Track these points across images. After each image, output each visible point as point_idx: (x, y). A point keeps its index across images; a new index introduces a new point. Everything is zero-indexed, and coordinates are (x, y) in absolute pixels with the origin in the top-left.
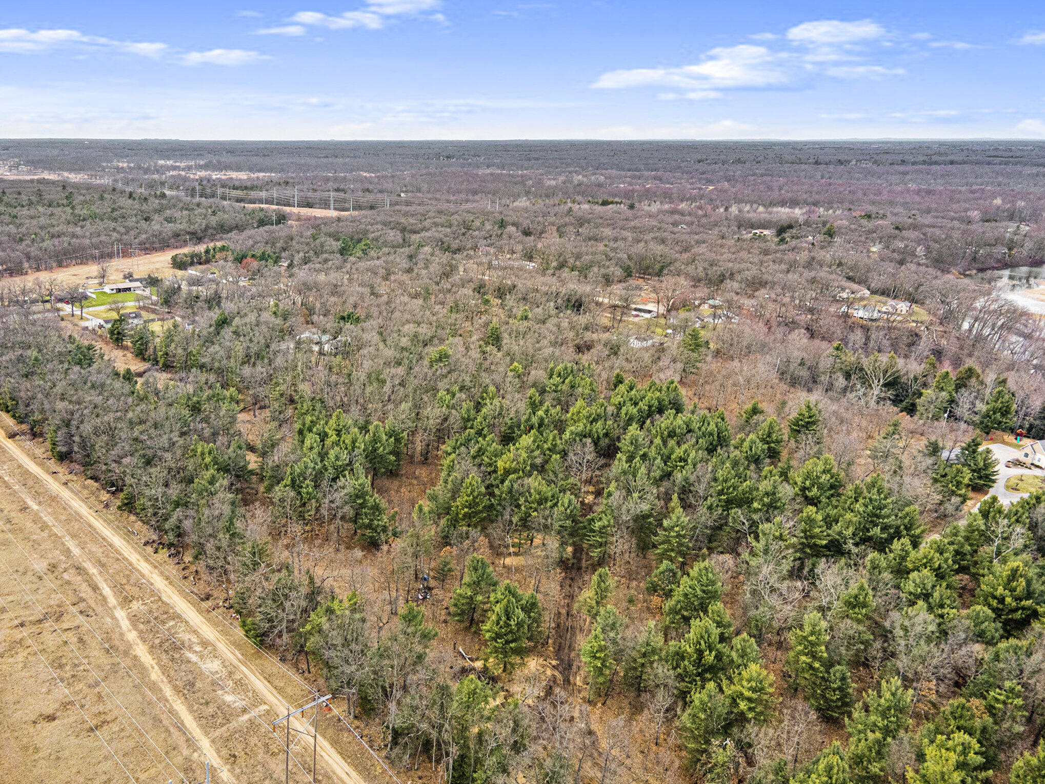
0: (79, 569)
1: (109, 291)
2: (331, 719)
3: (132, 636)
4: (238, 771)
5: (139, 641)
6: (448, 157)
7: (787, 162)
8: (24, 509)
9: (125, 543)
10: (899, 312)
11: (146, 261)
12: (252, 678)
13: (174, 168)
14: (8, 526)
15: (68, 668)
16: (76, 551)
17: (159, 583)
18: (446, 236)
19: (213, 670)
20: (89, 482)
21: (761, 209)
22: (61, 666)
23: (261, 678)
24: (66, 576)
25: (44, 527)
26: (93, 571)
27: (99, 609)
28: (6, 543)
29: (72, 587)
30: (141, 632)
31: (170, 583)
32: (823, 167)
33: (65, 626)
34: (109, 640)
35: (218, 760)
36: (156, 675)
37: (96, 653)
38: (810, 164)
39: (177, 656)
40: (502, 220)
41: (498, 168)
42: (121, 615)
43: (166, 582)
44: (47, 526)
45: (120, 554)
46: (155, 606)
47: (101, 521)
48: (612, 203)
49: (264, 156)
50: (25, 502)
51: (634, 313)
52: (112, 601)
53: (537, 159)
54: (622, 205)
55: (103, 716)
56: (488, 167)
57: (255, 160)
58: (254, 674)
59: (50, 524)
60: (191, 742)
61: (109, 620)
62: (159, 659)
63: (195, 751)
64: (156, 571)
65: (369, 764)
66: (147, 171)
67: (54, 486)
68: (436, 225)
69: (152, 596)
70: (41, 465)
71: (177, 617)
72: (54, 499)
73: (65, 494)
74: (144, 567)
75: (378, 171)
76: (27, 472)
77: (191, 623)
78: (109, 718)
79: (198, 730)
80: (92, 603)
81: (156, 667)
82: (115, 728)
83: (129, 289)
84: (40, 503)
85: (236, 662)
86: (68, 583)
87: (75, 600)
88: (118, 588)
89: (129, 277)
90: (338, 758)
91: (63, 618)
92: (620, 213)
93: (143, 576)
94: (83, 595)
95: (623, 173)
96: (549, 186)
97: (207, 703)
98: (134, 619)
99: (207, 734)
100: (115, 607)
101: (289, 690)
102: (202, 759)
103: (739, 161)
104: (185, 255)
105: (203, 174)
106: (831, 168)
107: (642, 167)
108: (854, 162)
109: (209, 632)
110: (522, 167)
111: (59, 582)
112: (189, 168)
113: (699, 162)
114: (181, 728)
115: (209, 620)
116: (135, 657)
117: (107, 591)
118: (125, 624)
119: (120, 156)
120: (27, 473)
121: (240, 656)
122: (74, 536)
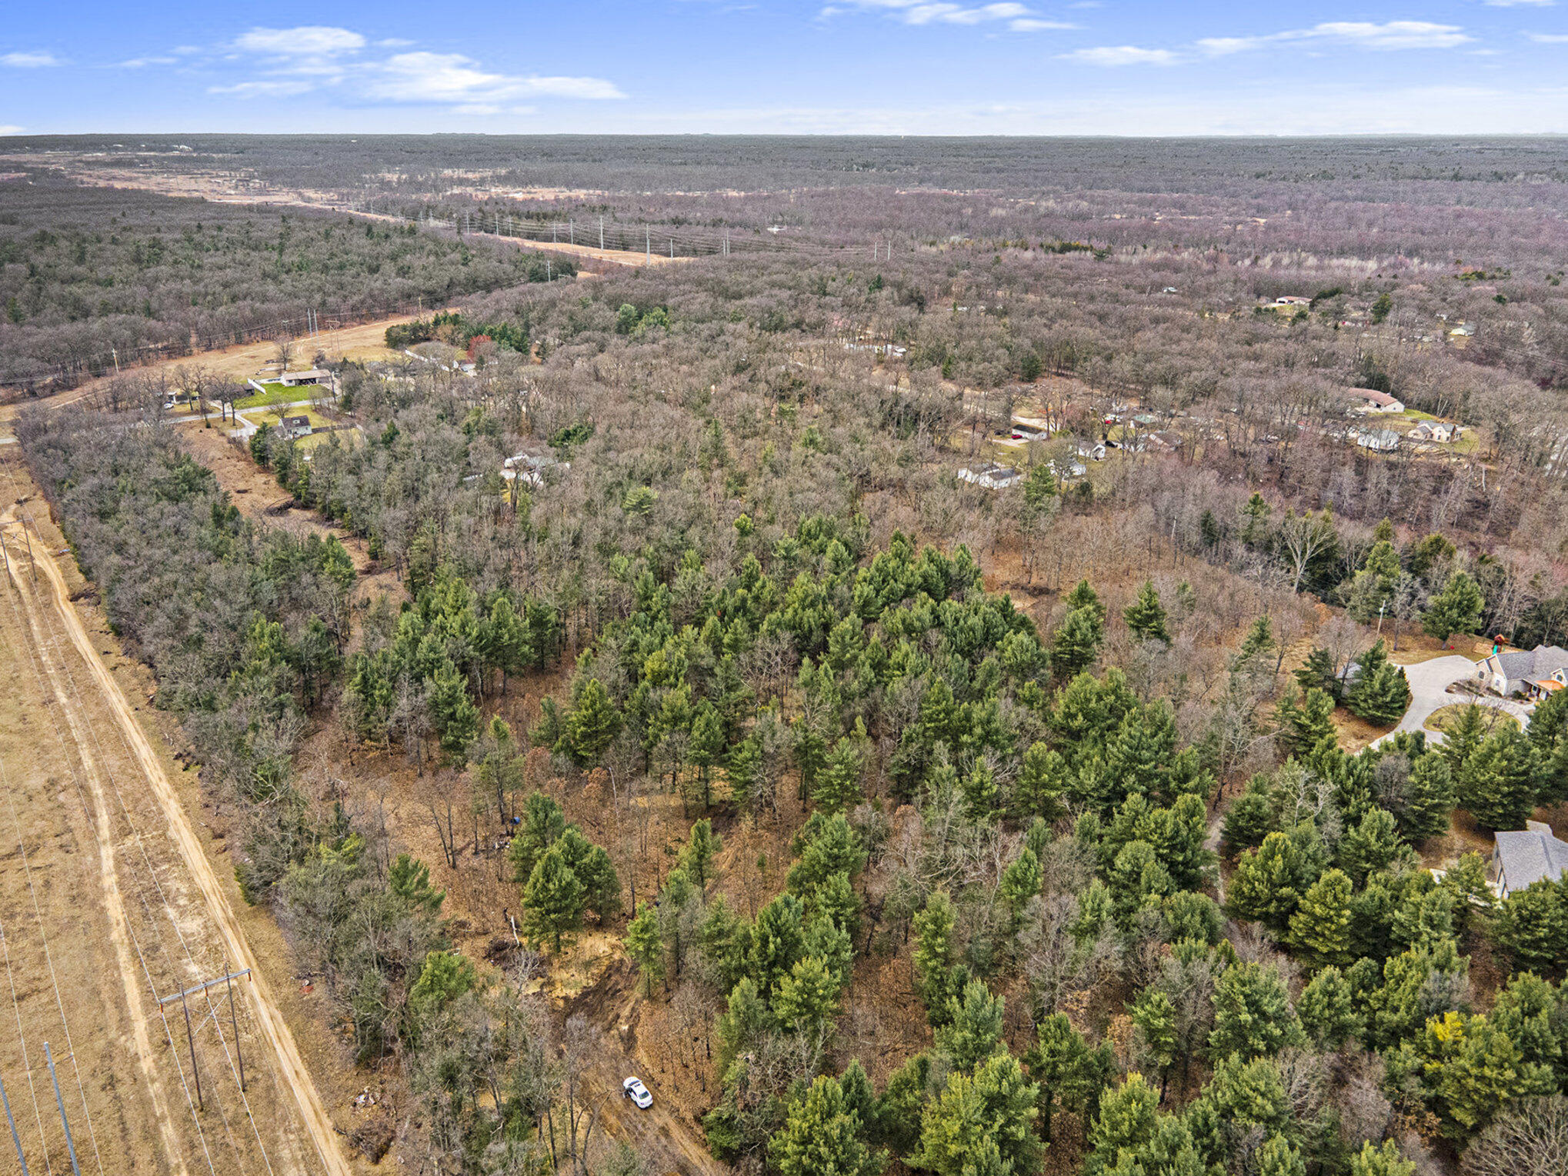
0: (84, 788)
1: (285, 383)
2: (308, 1001)
3: (110, 881)
4: (165, 1061)
5: (116, 888)
6: (865, 166)
7: (1404, 177)
8: (50, 701)
9: (153, 754)
10: (1435, 438)
11: (356, 335)
12: (234, 945)
13: (461, 182)
14: (21, 725)
15: (19, 919)
16: (88, 763)
17: (173, 810)
18: (780, 303)
19: (189, 931)
20: (143, 667)
21: (1312, 261)
22: (12, 916)
23: (245, 945)
24: (62, 797)
25: (65, 728)
26: (98, 791)
27: (84, 844)
28: (7, 749)
29: (63, 812)
30: (122, 876)
31: (186, 813)
32: (1464, 183)
33: (36, 863)
34: (80, 884)
35: (147, 1047)
36: (117, 935)
37: (59, 902)
38: (1445, 178)
39: (152, 910)
40: (879, 278)
41: (936, 185)
42: (107, 853)
43: (182, 811)
44: (68, 727)
45: (141, 770)
46: (153, 843)
47: (136, 723)
48: (1076, 248)
49: (594, 161)
50: (53, 693)
51: (1015, 432)
52: (105, 833)
53: (1000, 171)
54: (1089, 253)
55: (37, 983)
56: (921, 182)
57: (578, 167)
58: (239, 940)
59: (72, 725)
60: (125, 1024)
61: (90, 858)
62: (130, 914)
63: (124, 1033)
64: (176, 795)
65: (329, 1060)
66: (420, 187)
67: (98, 670)
68: (773, 285)
69: (156, 829)
70: (94, 641)
71: (176, 859)
72: (93, 689)
73: (107, 683)
74: (162, 788)
75: (753, 189)
76: (74, 651)
77: (190, 867)
78: (42, 985)
79: (139, 1008)
80: (79, 836)
81: (122, 924)
82: (45, 998)
83: (313, 380)
84: (71, 696)
85: (221, 922)
86: (62, 806)
87: (59, 828)
88: (120, 816)
89: (319, 361)
90: (293, 1051)
91: (38, 853)
92: (1071, 268)
93: (156, 801)
94: (72, 824)
95: (1127, 195)
96: (996, 217)
97: (164, 974)
98: (120, 860)
99: (147, 1012)
100: (104, 842)
101: (271, 963)
102: (128, 1044)
103: (1325, 175)
104: (404, 328)
105: (496, 191)
106: (1479, 185)
107: (1161, 185)
108: (1521, 176)
109: (206, 879)
110: (973, 184)
111: (50, 805)
112: (482, 181)
113: (1258, 176)
114: (120, 1003)
115: (213, 864)
116: (103, 908)
117: (104, 819)
118: (108, 864)
119: (391, 163)
120: (72, 651)
121: (231, 914)
122: (92, 742)
